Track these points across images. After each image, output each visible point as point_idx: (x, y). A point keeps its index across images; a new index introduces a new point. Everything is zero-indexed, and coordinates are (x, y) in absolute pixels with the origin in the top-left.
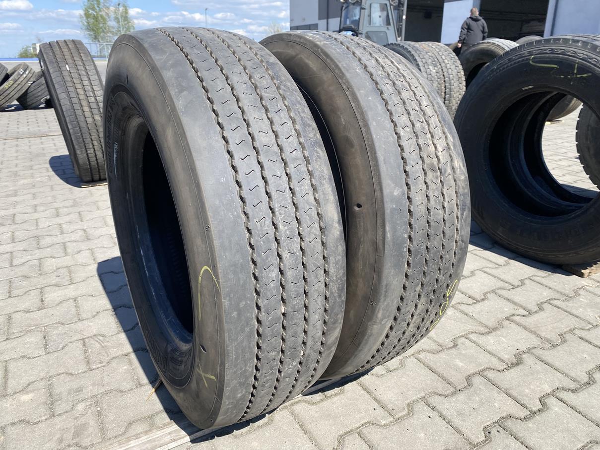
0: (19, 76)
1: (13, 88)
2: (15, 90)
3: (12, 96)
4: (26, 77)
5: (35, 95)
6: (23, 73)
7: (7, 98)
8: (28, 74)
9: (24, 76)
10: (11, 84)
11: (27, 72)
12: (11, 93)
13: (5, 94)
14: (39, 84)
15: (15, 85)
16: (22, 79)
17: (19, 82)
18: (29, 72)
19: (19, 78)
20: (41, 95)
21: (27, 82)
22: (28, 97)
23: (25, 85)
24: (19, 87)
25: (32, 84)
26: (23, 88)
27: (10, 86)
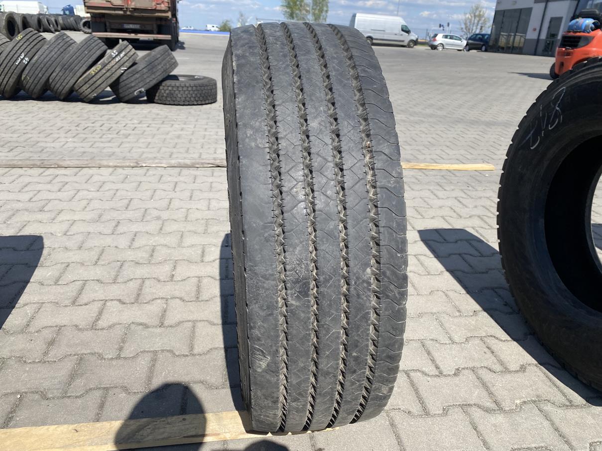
0: (110, 60)
1: (100, 74)
2: (103, 77)
3: (100, 85)
4: (119, 60)
5: (128, 86)
6: (116, 56)
7: (93, 87)
8: (123, 58)
9: (117, 59)
10: (98, 69)
11: (122, 55)
12: (98, 82)
13: (91, 82)
14: (133, 71)
15: (104, 71)
16: (113, 63)
17: (108, 67)
18: (125, 55)
19: (110, 62)
20: (135, 86)
21: (119, 68)
22: (120, 87)
23: (116, 71)
24: (108, 74)
25: (126, 70)
26: (113, 75)
27: (97, 71)
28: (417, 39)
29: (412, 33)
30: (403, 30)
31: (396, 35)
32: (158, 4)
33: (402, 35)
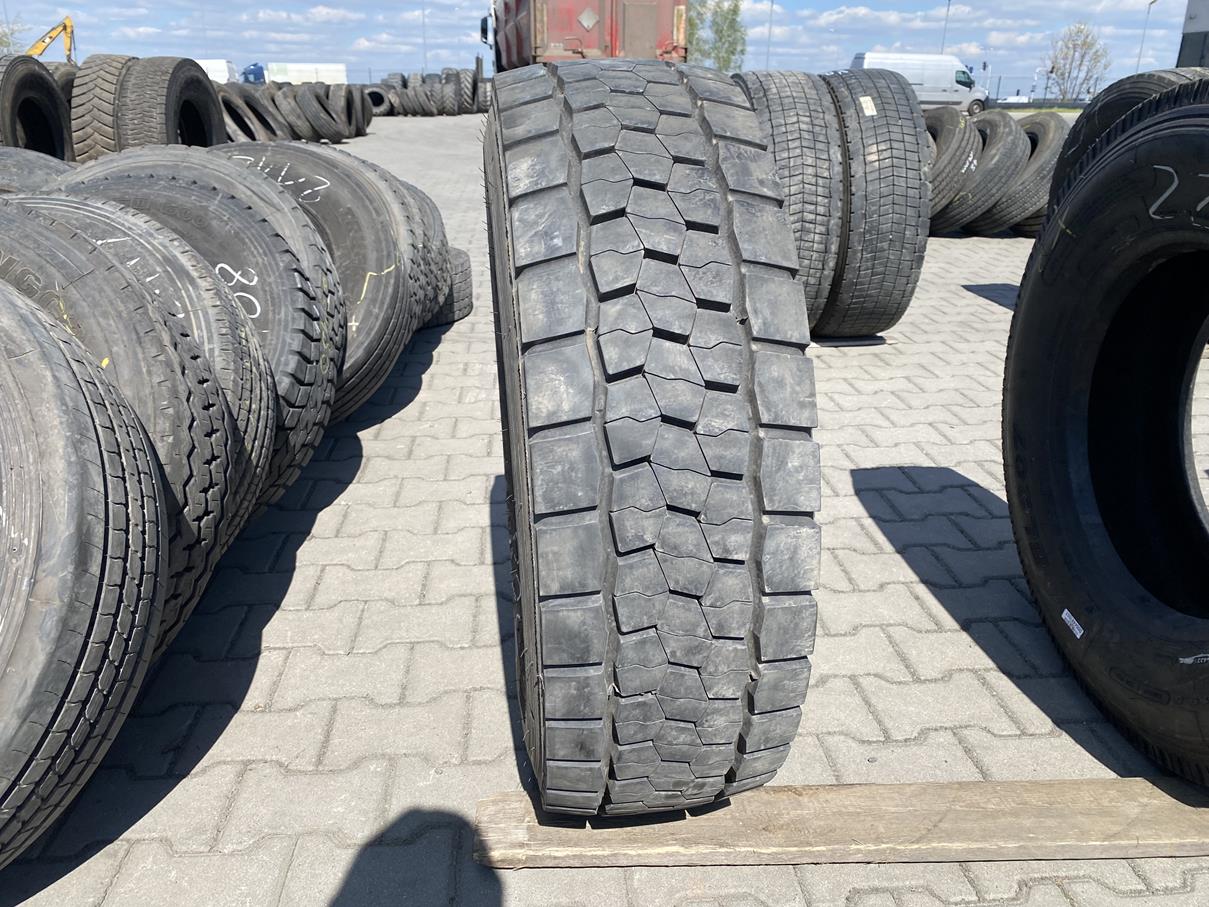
28: (987, 98)
29: (977, 87)
30: (958, 82)
31: (945, 91)
32: (667, 53)
33: (956, 91)
